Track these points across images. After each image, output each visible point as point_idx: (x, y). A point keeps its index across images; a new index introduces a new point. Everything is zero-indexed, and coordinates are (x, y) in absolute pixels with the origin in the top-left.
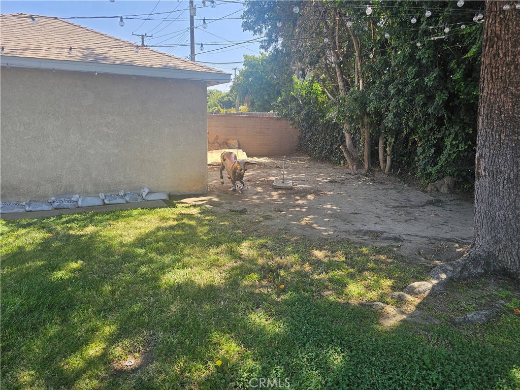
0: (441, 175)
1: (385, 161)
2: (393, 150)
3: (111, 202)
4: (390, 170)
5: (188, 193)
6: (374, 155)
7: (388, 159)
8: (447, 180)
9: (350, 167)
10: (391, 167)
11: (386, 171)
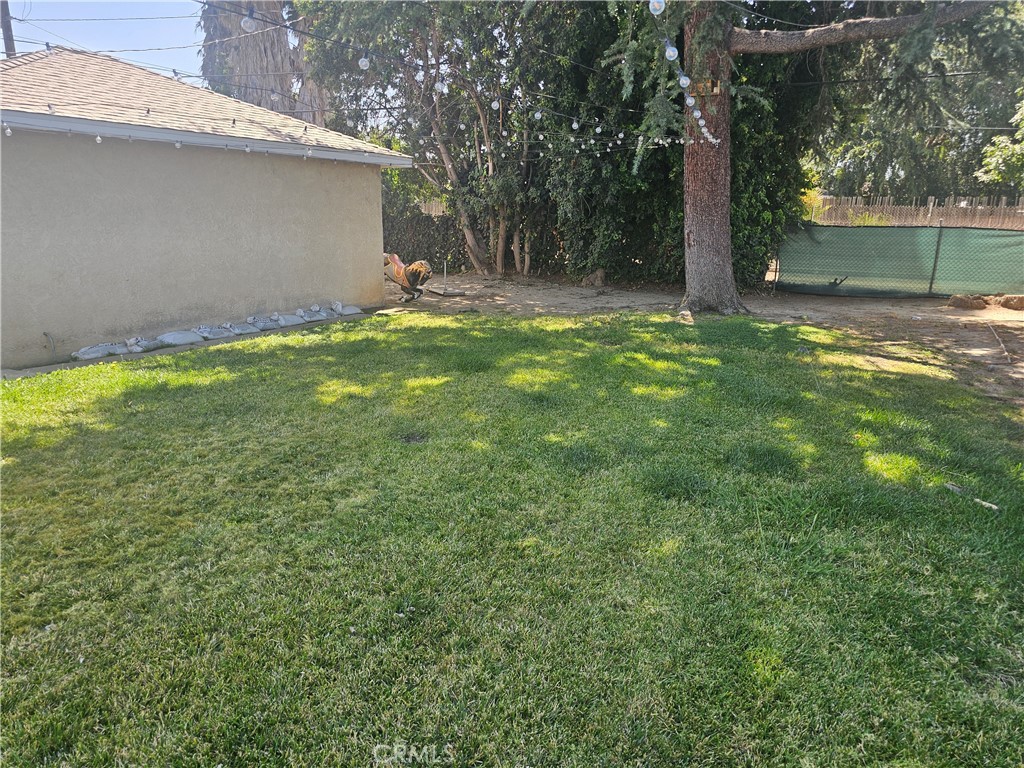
0: (595, 267)
1: (523, 261)
2: (532, 248)
3: (313, 319)
4: (529, 272)
5: (378, 305)
6: (508, 255)
7: (527, 258)
8: (600, 273)
9: (479, 272)
10: (531, 267)
11: (525, 272)
